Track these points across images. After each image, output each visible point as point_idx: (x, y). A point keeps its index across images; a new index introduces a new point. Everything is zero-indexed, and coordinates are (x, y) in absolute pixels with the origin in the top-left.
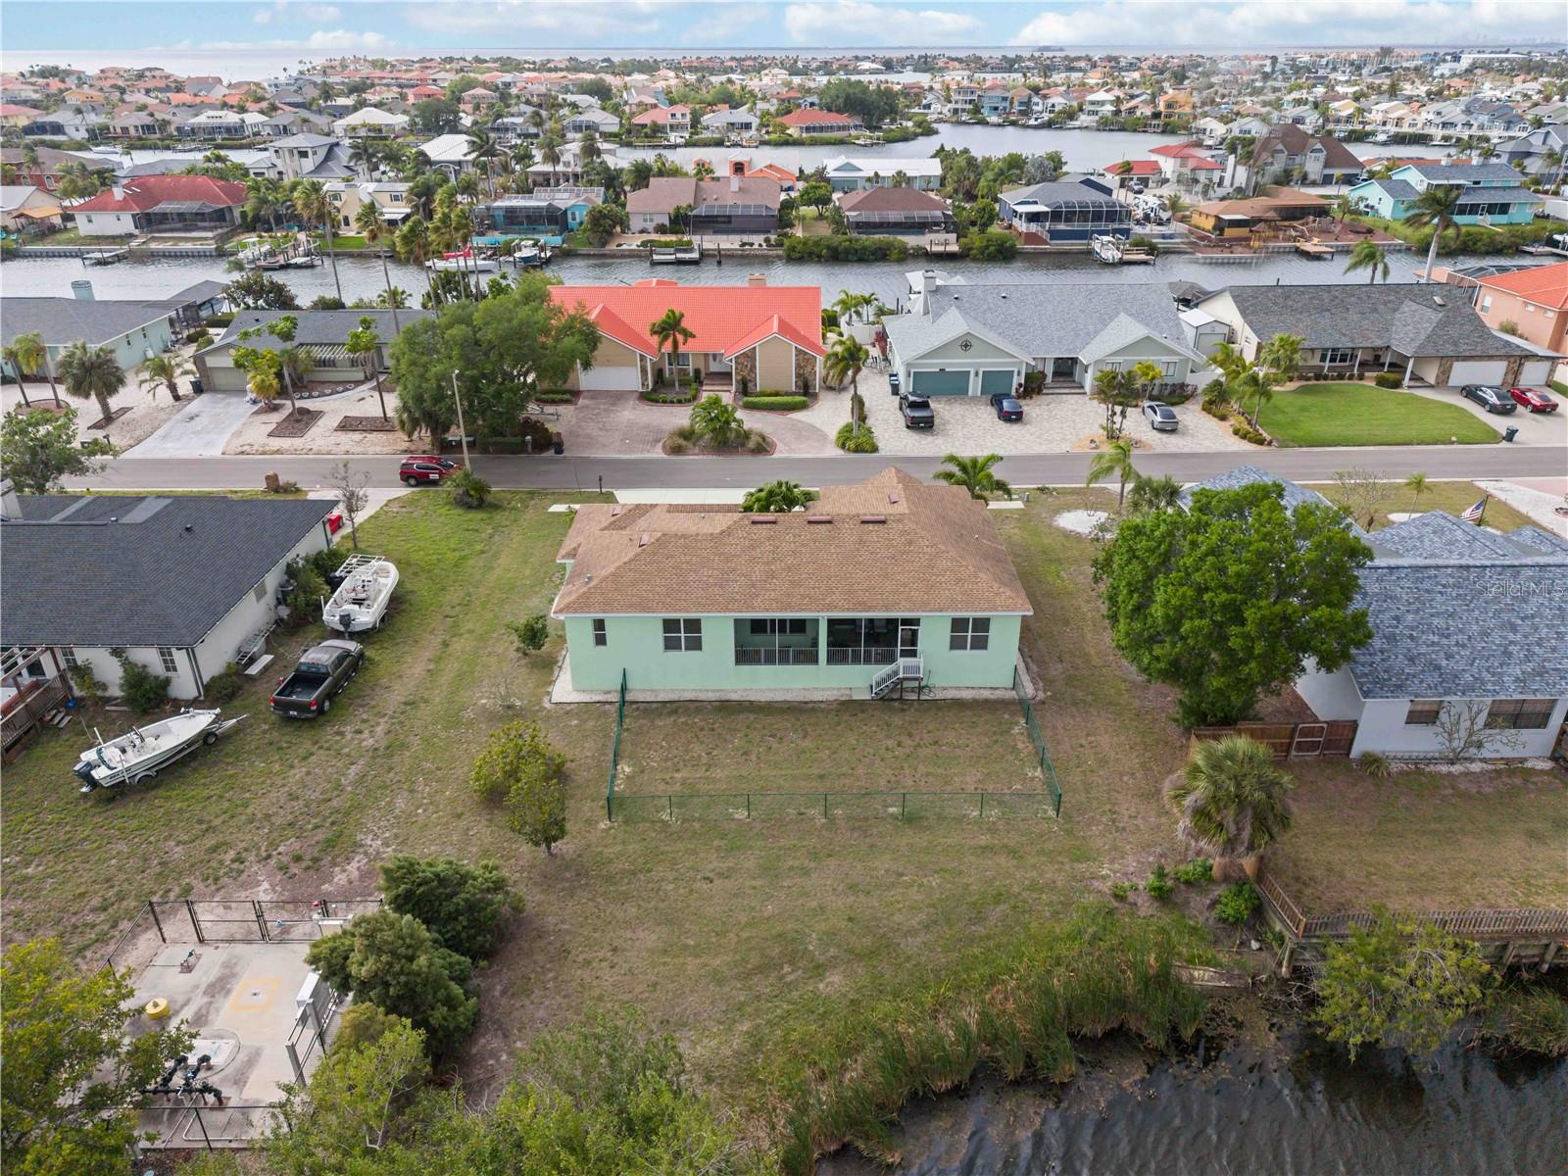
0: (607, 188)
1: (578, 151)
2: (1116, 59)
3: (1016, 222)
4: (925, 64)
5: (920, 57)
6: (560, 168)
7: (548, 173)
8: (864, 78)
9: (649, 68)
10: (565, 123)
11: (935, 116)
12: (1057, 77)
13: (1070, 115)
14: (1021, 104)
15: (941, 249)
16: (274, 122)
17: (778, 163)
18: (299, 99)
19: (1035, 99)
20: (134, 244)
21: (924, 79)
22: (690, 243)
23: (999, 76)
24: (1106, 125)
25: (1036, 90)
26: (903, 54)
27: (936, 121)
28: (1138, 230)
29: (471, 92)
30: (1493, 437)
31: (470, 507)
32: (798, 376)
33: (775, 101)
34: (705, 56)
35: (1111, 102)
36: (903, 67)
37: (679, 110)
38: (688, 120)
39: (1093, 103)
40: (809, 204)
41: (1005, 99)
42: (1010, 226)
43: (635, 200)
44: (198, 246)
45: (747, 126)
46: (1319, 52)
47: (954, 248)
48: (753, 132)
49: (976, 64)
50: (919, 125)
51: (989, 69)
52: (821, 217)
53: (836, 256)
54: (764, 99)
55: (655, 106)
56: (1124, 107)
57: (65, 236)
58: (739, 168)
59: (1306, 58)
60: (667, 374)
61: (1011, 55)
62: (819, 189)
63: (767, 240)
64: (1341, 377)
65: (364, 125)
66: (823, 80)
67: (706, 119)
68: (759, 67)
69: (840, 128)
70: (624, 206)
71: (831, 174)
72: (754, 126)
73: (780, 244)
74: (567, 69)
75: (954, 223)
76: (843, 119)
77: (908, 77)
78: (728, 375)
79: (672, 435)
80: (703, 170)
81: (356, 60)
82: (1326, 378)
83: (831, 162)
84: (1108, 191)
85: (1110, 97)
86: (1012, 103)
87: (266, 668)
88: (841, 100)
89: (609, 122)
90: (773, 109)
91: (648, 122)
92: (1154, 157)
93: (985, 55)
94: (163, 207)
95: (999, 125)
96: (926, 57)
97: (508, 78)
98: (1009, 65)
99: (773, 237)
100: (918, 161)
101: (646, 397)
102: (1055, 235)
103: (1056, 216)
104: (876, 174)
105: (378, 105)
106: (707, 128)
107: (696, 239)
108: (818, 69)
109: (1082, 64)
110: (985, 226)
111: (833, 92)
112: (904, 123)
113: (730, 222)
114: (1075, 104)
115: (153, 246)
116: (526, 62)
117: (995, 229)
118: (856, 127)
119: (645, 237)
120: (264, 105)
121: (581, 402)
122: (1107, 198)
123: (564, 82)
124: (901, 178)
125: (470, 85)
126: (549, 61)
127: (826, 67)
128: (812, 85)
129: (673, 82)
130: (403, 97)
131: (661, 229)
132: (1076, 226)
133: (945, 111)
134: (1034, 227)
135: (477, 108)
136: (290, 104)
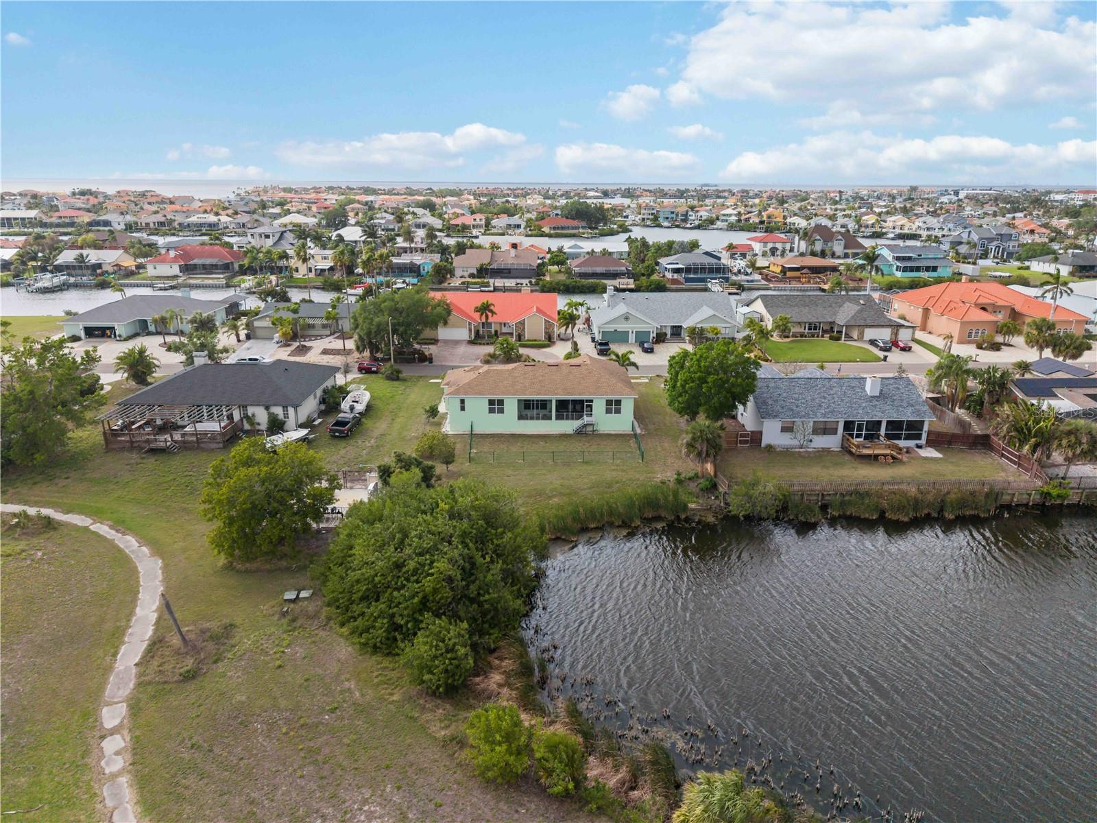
0: (442, 255)
1: (424, 236)
2: (747, 192)
3: (667, 273)
4: (629, 193)
5: (625, 190)
6: (413, 245)
7: (406, 248)
8: (589, 201)
9: (457, 193)
10: (410, 223)
11: (631, 222)
12: (707, 201)
13: (711, 222)
14: (682, 215)
15: (625, 287)
16: (236, 221)
17: (536, 244)
18: (247, 209)
19: (690, 213)
20: (180, 280)
21: (627, 201)
22: (488, 283)
23: (672, 200)
24: (732, 228)
25: (692, 208)
26: (615, 188)
27: (631, 225)
28: (734, 278)
29: (351, 206)
30: (878, 359)
31: (393, 380)
32: (546, 333)
33: (535, 213)
34: (491, 187)
35: (736, 215)
36: (615, 194)
37: (478, 216)
38: (483, 222)
39: (724, 215)
40: (553, 265)
41: (673, 213)
42: (664, 276)
43: (458, 261)
44: (216, 282)
45: (519, 226)
46: (874, 189)
47: (632, 286)
48: (522, 230)
49: (662, 194)
50: (620, 226)
51: (668, 196)
52: (560, 271)
53: (568, 290)
54: (528, 212)
55: (464, 214)
56: (743, 217)
57: (140, 276)
58: (514, 246)
59: (865, 192)
60: (481, 332)
61: (682, 188)
62: (559, 258)
63: (530, 282)
64: (813, 336)
65: (291, 223)
66: (563, 201)
67: (494, 222)
68: (525, 195)
69: (573, 228)
70: (452, 263)
71: (566, 250)
72: (523, 227)
73: (537, 284)
74: (405, 194)
75: (632, 274)
76: (575, 223)
77: (618, 201)
78: (512, 334)
79: (485, 355)
80: (494, 247)
81: (273, 188)
82: (806, 337)
83: (567, 245)
84: (719, 259)
85: (735, 212)
86: (677, 215)
87: (320, 424)
88: (573, 212)
89: (437, 223)
90: (533, 217)
91: (460, 223)
92: (749, 242)
93: (666, 189)
94: (196, 261)
95: (669, 227)
96: (629, 189)
97: (370, 198)
98: (681, 194)
99: (533, 281)
100: (617, 245)
101: (471, 342)
102: (688, 280)
103: (688, 270)
104: (593, 250)
105: (298, 212)
106: (494, 227)
107: (491, 281)
108: (562, 196)
109: (726, 194)
110: (649, 275)
111: (569, 208)
112: (612, 226)
113: (510, 273)
114: (714, 216)
115: (192, 281)
116: (379, 190)
117: (655, 277)
118: (583, 227)
119: (463, 280)
120: (230, 212)
121: (439, 344)
122: (717, 261)
123: (406, 201)
124: (605, 253)
125: (351, 202)
126: (394, 189)
127: (566, 194)
128: (558, 204)
129: (473, 202)
130: (309, 208)
131: (472, 276)
132: (699, 276)
133: (637, 219)
134: (676, 276)
135: (357, 214)
136: (244, 212)
